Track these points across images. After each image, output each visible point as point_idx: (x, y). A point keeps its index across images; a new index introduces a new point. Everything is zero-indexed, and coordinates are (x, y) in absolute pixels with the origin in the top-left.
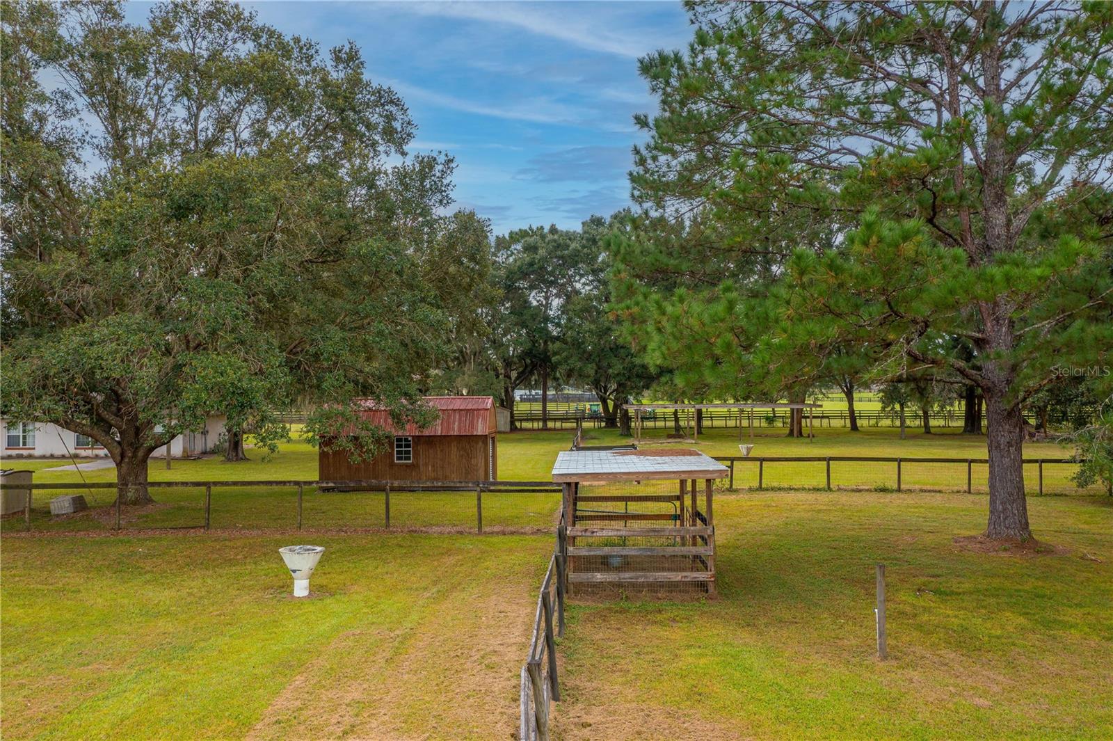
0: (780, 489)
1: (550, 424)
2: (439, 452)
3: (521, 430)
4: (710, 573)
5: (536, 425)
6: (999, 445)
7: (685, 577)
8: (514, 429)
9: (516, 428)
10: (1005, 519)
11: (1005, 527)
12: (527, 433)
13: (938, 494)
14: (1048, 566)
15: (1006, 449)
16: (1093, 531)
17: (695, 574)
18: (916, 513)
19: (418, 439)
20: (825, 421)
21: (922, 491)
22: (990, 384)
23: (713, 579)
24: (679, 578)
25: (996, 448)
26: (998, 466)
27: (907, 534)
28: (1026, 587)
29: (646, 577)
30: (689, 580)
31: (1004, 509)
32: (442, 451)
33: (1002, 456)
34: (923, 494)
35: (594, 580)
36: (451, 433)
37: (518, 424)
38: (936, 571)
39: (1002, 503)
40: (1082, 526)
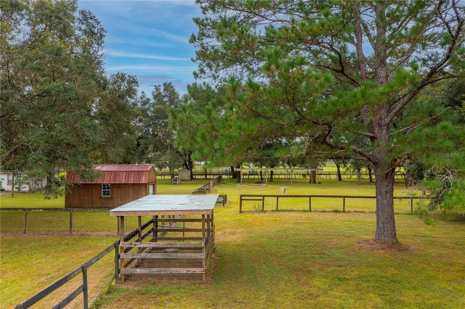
0: (287, 211)
1: (208, 177)
2: (123, 192)
3: (195, 179)
4: (203, 269)
5: (202, 177)
6: (381, 193)
7: (188, 271)
8: (192, 178)
9: (193, 178)
10: (384, 232)
11: (384, 236)
12: (197, 180)
13: (362, 213)
14: (403, 259)
15: (385, 195)
16: (433, 236)
17: (194, 269)
18: (347, 224)
19: (113, 185)
20: (328, 176)
21: (355, 212)
22: (377, 161)
23: (204, 272)
24: (185, 272)
25: (380, 194)
26: (381, 204)
27: (336, 238)
28: (388, 275)
29: (166, 271)
30: (190, 272)
31: (384, 227)
32: (125, 191)
33: (383, 199)
34: (355, 213)
35: (136, 273)
36: (129, 182)
37: (194, 177)
38: (341, 263)
39: (382, 223)
40: (428, 233)
